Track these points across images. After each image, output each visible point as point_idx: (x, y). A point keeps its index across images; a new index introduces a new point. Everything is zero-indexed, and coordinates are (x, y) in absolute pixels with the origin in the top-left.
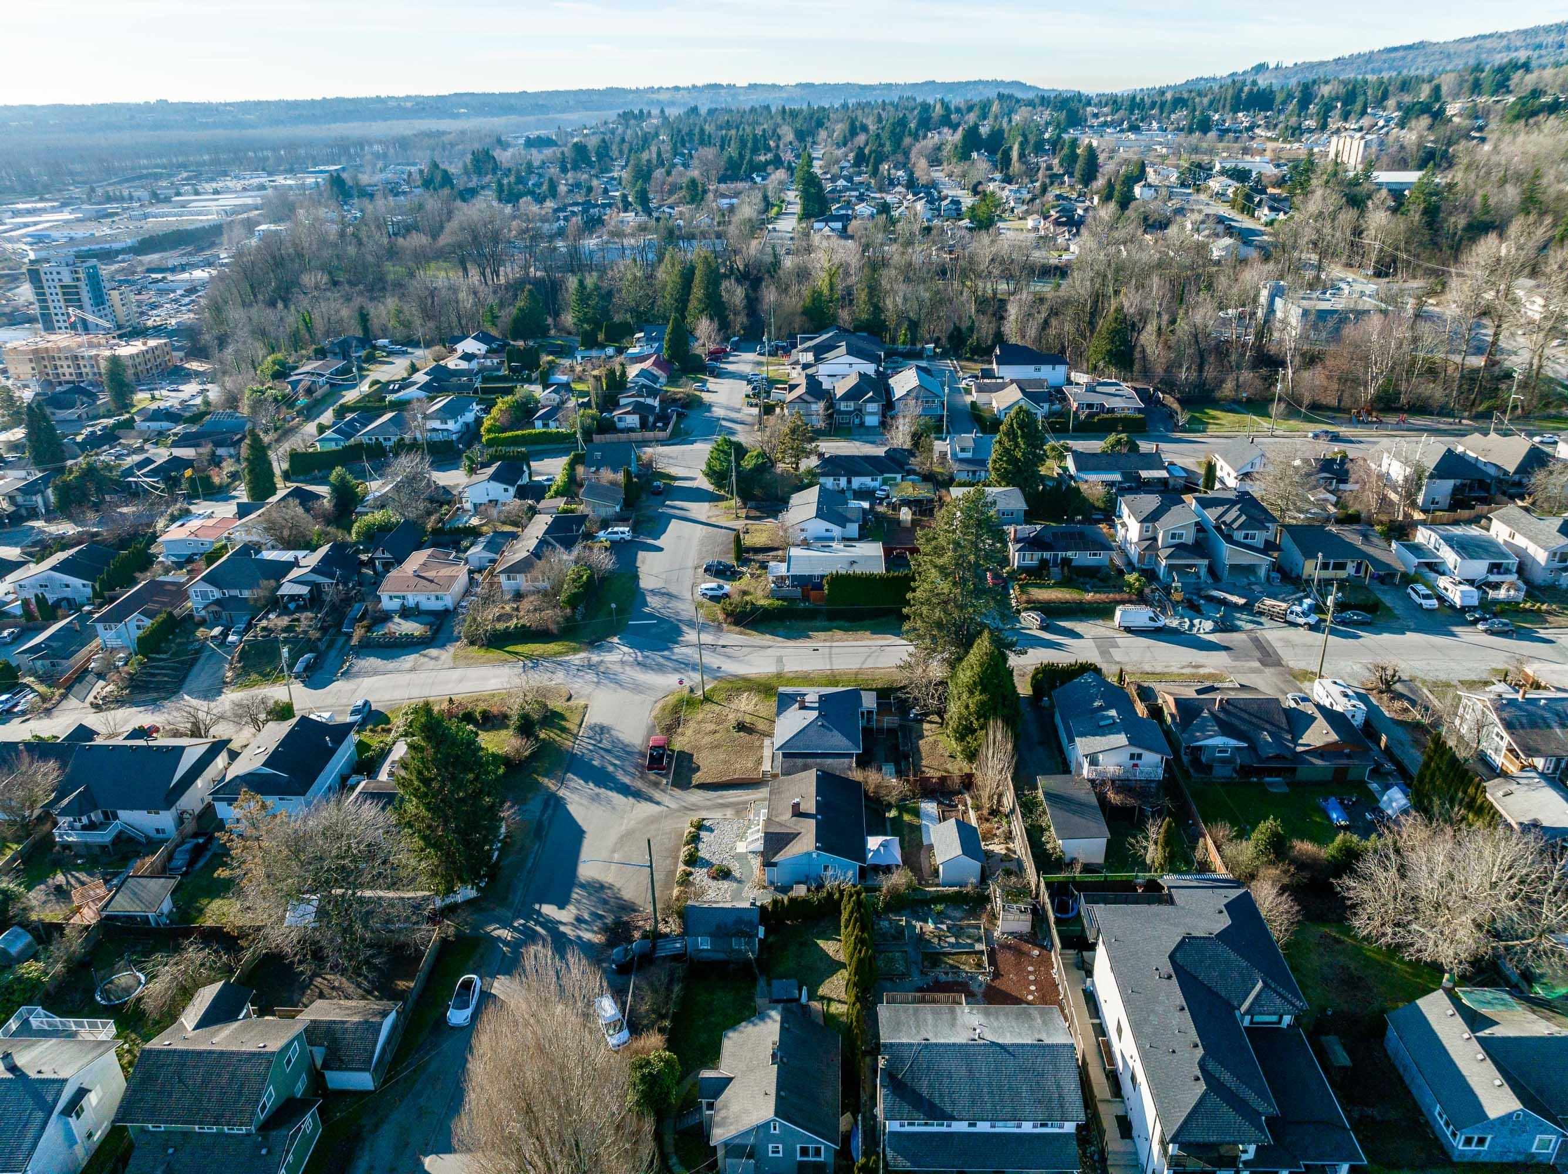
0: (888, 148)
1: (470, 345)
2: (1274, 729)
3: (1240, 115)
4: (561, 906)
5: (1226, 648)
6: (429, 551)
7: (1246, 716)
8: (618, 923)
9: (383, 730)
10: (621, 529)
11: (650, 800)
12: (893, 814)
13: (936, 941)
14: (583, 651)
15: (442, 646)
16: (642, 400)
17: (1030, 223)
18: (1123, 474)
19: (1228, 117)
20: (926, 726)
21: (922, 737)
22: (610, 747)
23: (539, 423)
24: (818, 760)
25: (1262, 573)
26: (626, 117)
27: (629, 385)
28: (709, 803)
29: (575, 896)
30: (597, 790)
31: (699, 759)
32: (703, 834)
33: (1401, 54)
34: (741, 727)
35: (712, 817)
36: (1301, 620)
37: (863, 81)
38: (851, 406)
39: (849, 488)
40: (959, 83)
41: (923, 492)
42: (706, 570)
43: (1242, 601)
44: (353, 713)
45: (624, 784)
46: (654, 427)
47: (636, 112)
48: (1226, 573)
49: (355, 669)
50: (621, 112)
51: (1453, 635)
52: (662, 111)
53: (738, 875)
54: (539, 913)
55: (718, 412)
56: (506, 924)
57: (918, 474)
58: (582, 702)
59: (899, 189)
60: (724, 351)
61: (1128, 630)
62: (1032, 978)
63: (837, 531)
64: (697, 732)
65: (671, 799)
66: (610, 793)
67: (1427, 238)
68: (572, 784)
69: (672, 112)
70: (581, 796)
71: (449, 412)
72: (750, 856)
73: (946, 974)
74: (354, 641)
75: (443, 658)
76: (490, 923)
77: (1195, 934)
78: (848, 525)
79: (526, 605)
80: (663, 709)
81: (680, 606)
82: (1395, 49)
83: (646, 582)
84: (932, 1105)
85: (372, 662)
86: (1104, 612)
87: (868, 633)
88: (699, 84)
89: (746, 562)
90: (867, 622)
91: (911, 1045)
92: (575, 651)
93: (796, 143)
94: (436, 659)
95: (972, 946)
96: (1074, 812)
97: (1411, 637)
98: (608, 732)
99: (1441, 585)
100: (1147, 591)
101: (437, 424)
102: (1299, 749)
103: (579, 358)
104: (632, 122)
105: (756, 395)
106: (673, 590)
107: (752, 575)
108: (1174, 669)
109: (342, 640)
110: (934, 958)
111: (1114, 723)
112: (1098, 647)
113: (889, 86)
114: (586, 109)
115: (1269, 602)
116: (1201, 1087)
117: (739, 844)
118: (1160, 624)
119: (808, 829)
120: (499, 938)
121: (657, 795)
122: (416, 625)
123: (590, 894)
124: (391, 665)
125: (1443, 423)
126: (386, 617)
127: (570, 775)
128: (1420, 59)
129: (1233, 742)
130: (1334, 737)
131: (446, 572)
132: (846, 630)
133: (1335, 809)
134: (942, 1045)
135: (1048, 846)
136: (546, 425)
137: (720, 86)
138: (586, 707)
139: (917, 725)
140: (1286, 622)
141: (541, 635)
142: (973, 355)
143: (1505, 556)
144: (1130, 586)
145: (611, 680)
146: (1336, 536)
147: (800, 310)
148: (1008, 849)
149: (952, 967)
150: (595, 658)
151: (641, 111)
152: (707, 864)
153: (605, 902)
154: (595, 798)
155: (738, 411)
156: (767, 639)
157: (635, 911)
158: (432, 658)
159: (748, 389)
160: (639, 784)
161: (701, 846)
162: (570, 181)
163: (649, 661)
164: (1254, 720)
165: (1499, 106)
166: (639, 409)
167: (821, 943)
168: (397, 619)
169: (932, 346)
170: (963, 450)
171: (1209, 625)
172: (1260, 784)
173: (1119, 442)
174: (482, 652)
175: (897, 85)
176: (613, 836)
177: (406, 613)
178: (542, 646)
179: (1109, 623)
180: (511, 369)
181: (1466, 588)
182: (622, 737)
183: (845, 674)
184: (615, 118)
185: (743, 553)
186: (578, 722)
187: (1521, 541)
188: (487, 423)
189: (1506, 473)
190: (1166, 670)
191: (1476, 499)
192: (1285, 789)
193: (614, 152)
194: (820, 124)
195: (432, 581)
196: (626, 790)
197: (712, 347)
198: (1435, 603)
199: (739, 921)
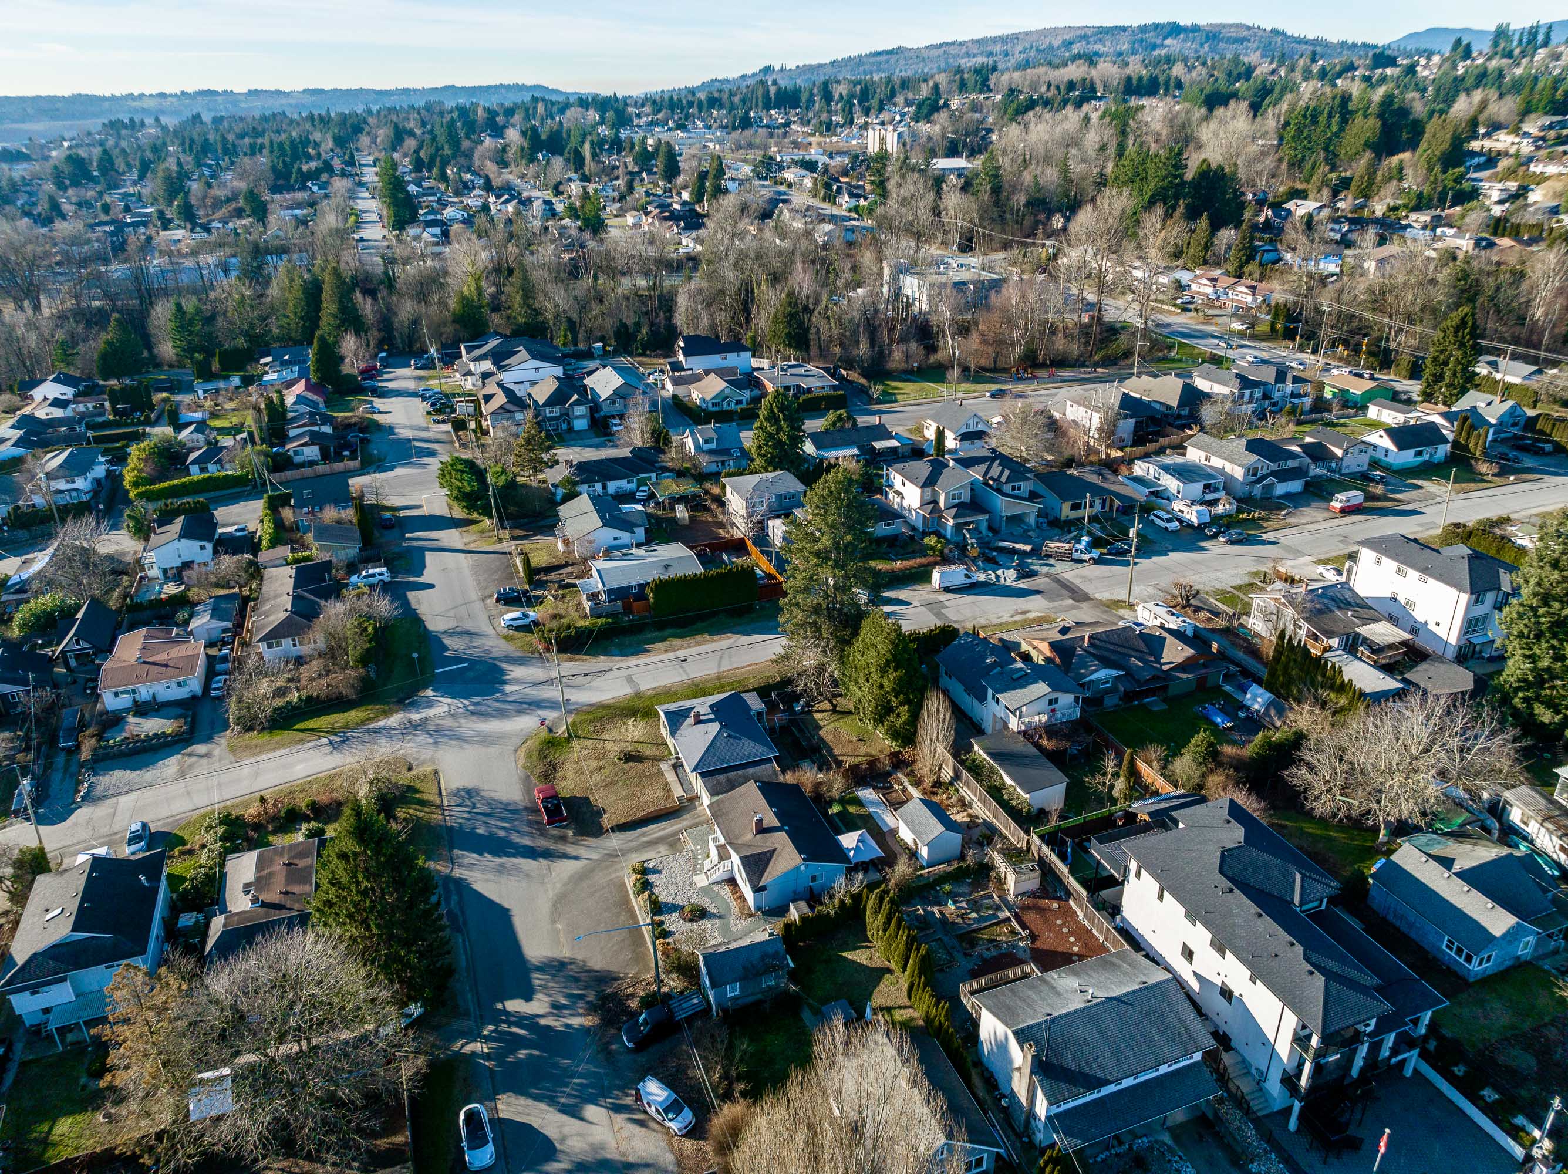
0: (447, 151)
1: (50, 390)
2: (1138, 654)
3: (773, 112)
4: (528, 998)
5: (1038, 592)
6: (143, 631)
7: (1112, 647)
8: (604, 998)
9: (182, 853)
10: (378, 570)
11: (565, 856)
12: (836, 809)
13: (959, 920)
14: (397, 711)
15: (208, 739)
16: (316, 428)
17: (630, 220)
18: (859, 448)
19: (763, 114)
20: (817, 716)
21: (820, 728)
22: (488, 810)
23: (195, 469)
24: (751, 770)
25: (1032, 520)
26: (114, 126)
27: (290, 415)
28: (632, 844)
29: (537, 982)
30: (498, 860)
31: (598, 799)
32: (651, 878)
33: (884, 58)
34: (629, 757)
35: (652, 857)
36: (1086, 557)
37: (378, 87)
38: (557, 411)
39: (606, 494)
40: (480, 87)
41: (688, 487)
42: (498, 600)
43: (1028, 548)
44: (131, 842)
45: (525, 846)
46: (339, 458)
47: (126, 121)
48: (1004, 524)
49: (99, 791)
50: (106, 121)
51: (1203, 549)
52: (157, 120)
53: (715, 911)
54: (507, 1013)
55: (405, 433)
56: (474, 1036)
57: (671, 470)
58: (429, 769)
59: (477, 192)
60: (375, 368)
61: (947, 590)
62: (1065, 930)
63: (625, 537)
64: (580, 772)
65: (590, 850)
66: (514, 860)
67: (996, 215)
68: (466, 861)
69: (171, 122)
70: (483, 871)
71: (73, 468)
72: (716, 888)
73: (988, 949)
74: (85, 754)
75: (217, 752)
76: (453, 1039)
77: (1228, 847)
78: (636, 530)
79: (306, 672)
80: (529, 756)
81: (487, 643)
82: (879, 54)
83: (435, 624)
84: (1086, 1076)
85: (118, 776)
86: (922, 576)
87: (706, 636)
88: (190, 90)
89: (541, 584)
90: (699, 625)
91: (1039, 1024)
92: (387, 714)
93: (338, 150)
94: (208, 755)
95: (995, 916)
96: (1025, 765)
97: (1174, 556)
98: (478, 795)
99: (1176, 508)
100: (946, 551)
101: (62, 485)
102: (1165, 668)
103: (200, 392)
104: (124, 132)
105: (439, 411)
106: (469, 626)
107: (555, 597)
108: (1006, 618)
109: (60, 760)
110: (969, 938)
111: (1027, 674)
112: (930, 610)
113: (406, 91)
114: (52, 118)
115: (1052, 545)
116: (1320, 980)
117: (696, 878)
118: (974, 580)
119: (781, 841)
120: (473, 1054)
121: (570, 849)
122: (162, 721)
123: (553, 976)
124: (148, 775)
125: (1084, 373)
126: (115, 720)
127: (456, 852)
128: (902, 62)
129: (1113, 673)
130: (1189, 652)
131: (177, 652)
132: (682, 636)
133: (1217, 715)
134: (1066, 1015)
135: (1014, 803)
136: (203, 470)
137: (214, 93)
138: (436, 772)
139: (808, 717)
140: (1073, 560)
141: (336, 703)
142: (644, 349)
143: (1214, 477)
144: (932, 548)
145: (450, 738)
146: (1078, 478)
147: (450, 319)
148: (969, 815)
149: (991, 941)
150: (415, 716)
151: (132, 120)
152: (673, 908)
153: (576, 980)
154: (501, 870)
155: (427, 429)
156: (601, 662)
157: (616, 979)
158: (202, 756)
159: (426, 406)
160: (542, 843)
161: (656, 891)
162: (74, 199)
163: (483, 709)
164: (1120, 649)
165: (989, 103)
166: (316, 438)
167: (848, 955)
168: (131, 719)
169: (600, 344)
170: (706, 441)
171: (1011, 574)
172: (1143, 706)
173: (840, 418)
174: (266, 737)
175: (415, 90)
176: (544, 905)
177: (142, 709)
178: (341, 715)
179: (927, 587)
180: (116, 412)
181: (1198, 508)
182: (497, 796)
183: (706, 681)
184: (99, 128)
185: (535, 575)
186: (435, 790)
187: (1217, 462)
188: (129, 477)
189: (1169, 407)
190: (1000, 621)
191: (1152, 433)
192: (1163, 707)
193: (120, 164)
194: (358, 129)
195: (166, 666)
196: (532, 853)
197: (362, 365)
198: (1177, 524)
199: (764, 956)
